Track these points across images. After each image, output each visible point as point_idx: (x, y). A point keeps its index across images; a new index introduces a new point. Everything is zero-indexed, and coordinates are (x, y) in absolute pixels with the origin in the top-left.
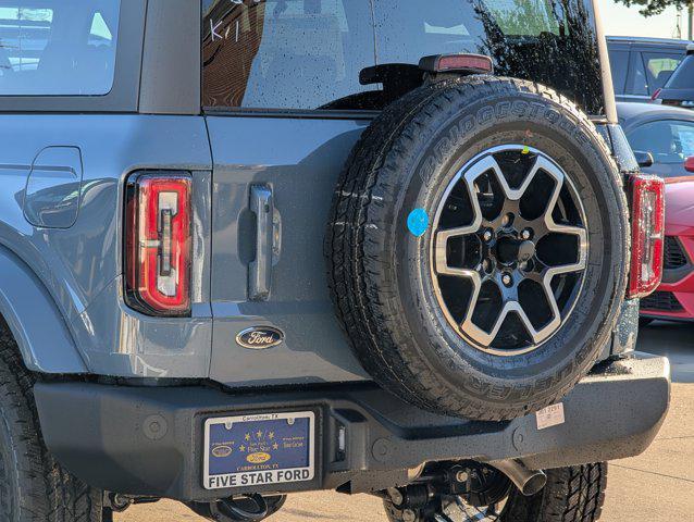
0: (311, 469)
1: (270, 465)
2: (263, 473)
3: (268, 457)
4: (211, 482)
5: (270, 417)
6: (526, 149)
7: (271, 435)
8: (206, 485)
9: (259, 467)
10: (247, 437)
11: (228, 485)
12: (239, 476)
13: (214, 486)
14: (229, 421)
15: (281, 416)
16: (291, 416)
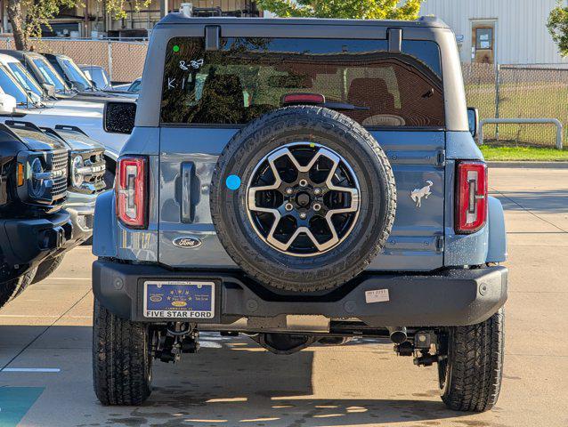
0: (212, 312)
1: (187, 308)
2: (181, 312)
3: (185, 304)
4: (148, 313)
5: (186, 283)
6: (312, 145)
7: (187, 293)
8: (145, 315)
9: (179, 308)
10: (172, 293)
11: (159, 316)
12: (166, 312)
13: (150, 316)
14: (159, 284)
15: (193, 283)
16: (200, 284)
